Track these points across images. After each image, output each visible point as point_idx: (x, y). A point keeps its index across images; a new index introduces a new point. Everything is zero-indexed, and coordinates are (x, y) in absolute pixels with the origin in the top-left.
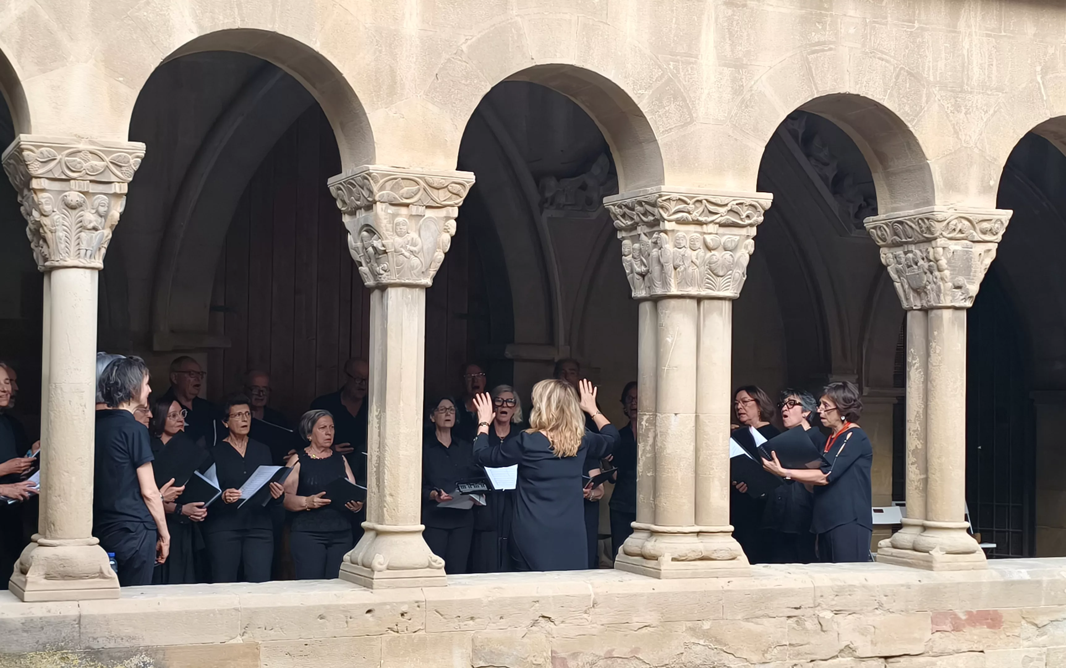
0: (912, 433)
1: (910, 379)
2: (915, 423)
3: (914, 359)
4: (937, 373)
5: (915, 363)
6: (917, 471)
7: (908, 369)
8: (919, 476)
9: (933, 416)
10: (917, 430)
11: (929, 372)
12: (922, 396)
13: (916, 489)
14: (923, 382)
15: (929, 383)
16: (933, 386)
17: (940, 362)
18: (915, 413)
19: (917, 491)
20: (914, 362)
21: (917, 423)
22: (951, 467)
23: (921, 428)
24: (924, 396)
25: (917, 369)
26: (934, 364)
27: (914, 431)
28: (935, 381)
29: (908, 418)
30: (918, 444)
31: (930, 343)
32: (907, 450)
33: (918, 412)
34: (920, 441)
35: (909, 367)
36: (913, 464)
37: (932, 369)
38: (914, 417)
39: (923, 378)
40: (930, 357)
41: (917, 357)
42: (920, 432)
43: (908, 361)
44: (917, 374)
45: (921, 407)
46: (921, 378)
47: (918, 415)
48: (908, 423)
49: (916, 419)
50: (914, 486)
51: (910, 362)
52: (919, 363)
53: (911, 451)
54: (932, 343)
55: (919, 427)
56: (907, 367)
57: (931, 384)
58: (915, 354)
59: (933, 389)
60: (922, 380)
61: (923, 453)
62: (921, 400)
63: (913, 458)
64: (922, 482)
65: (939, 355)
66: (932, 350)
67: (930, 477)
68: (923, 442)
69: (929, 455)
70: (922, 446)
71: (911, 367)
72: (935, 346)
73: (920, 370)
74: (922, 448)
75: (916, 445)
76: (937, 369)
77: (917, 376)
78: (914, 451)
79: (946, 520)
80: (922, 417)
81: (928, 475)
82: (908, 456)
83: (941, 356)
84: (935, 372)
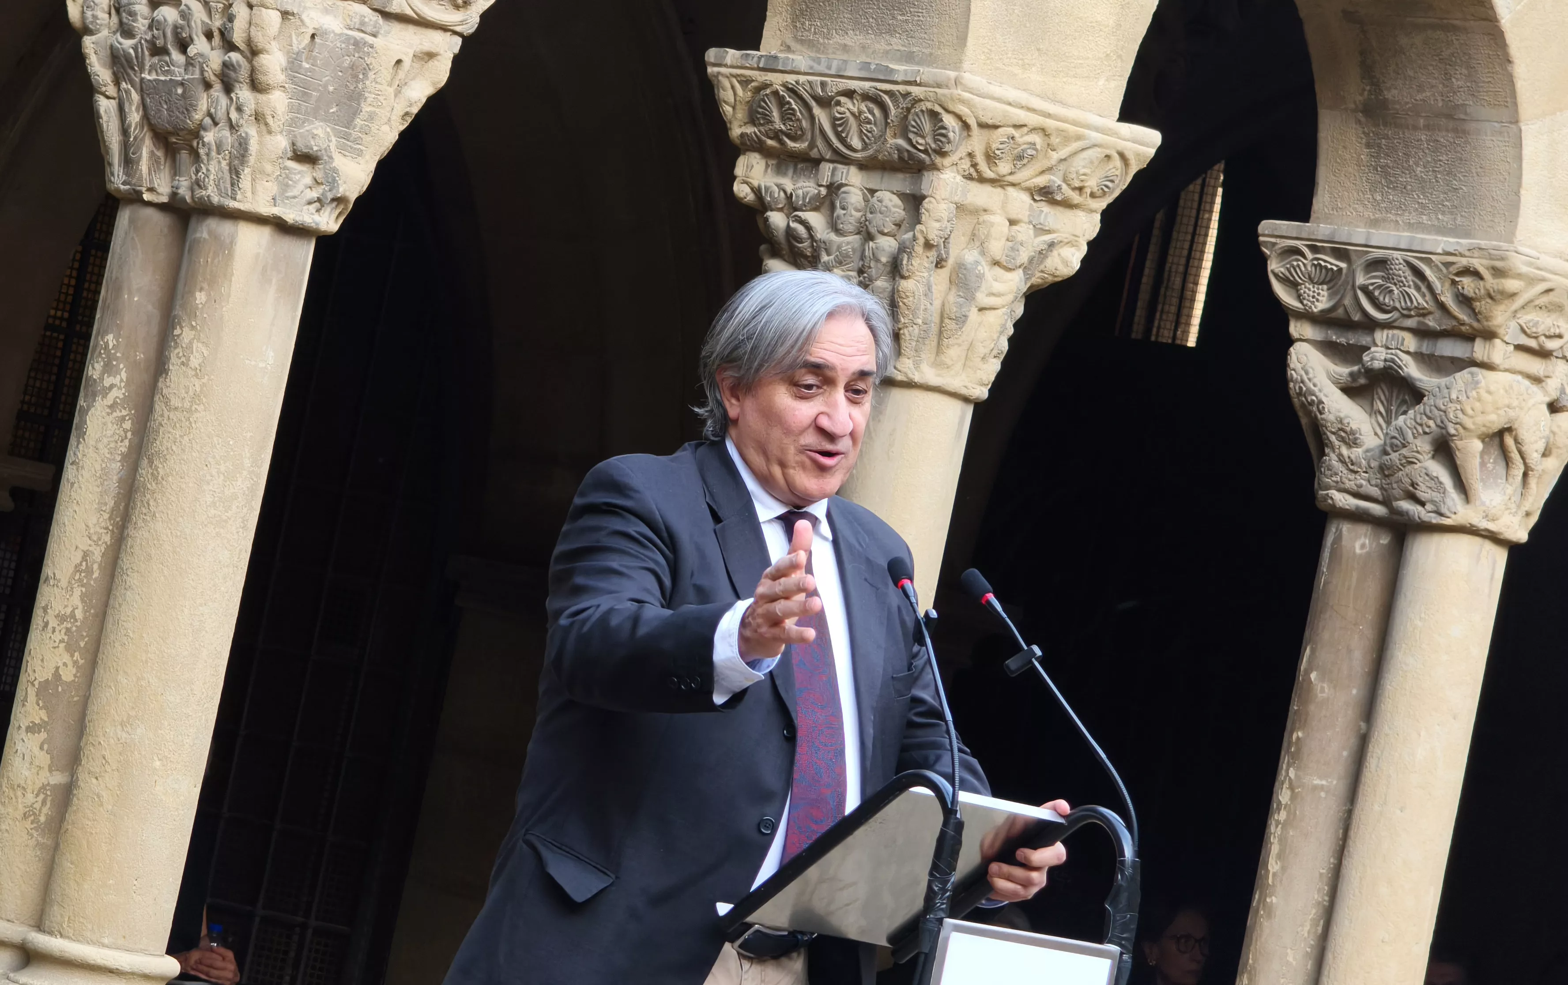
0: (53, 623)
1: (82, 434)
2: (70, 589)
3: (109, 368)
4: (178, 433)
5: (112, 386)
6: (43, 759)
7: (81, 402)
8: (45, 773)
9: (133, 580)
10: (73, 615)
11: (152, 424)
12: (111, 503)
13: (25, 816)
14: (125, 457)
15: (145, 462)
16: (155, 477)
17: (196, 397)
18: (77, 558)
19: (28, 824)
20: (108, 381)
21: (77, 592)
22: (157, 763)
23: (85, 612)
24: (117, 505)
25: (113, 407)
26: (175, 402)
27: (62, 618)
28: (165, 461)
29: (48, 570)
30: (65, 664)
31: (174, 328)
32: (23, 678)
33: (86, 555)
34: (72, 656)
35: (86, 396)
36: (32, 729)
37: (162, 416)
38: (71, 570)
39: (127, 442)
40: (164, 375)
41: (122, 366)
42: (78, 624)
43: (90, 373)
44: (110, 425)
45: (99, 539)
46: (122, 441)
47: (84, 563)
48: (46, 585)
49: (77, 577)
50: (20, 806)
51: (95, 380)
52: (123, 391)
53: (36, 683)
54: (181, 328)
55: (80, 606)
56: (82, 394)
57: (151, 467)
58: (118, 355)
59: (152, 486)
60: (124, 447)
61: (75, 699)
62: (106, 516)
63: (37, 708)
64: (49, 798)
65: (196, 375)
66: (176, 351)
67: (80, 783)
68: (81, 662)
69: (93, 708)
70: (75, 676)
71: (94, 395)
72: (191, 343)
73: (124, 413)
74: (73, 681)
75: (57, 668)
76: (180, 420)
77: (109, 433)
78: (45, 685)
79: (106, 941)
80: (96, 574)
81: (77, 777)
82: (22, 698)
83: (204, 380)
84: (171, 430)
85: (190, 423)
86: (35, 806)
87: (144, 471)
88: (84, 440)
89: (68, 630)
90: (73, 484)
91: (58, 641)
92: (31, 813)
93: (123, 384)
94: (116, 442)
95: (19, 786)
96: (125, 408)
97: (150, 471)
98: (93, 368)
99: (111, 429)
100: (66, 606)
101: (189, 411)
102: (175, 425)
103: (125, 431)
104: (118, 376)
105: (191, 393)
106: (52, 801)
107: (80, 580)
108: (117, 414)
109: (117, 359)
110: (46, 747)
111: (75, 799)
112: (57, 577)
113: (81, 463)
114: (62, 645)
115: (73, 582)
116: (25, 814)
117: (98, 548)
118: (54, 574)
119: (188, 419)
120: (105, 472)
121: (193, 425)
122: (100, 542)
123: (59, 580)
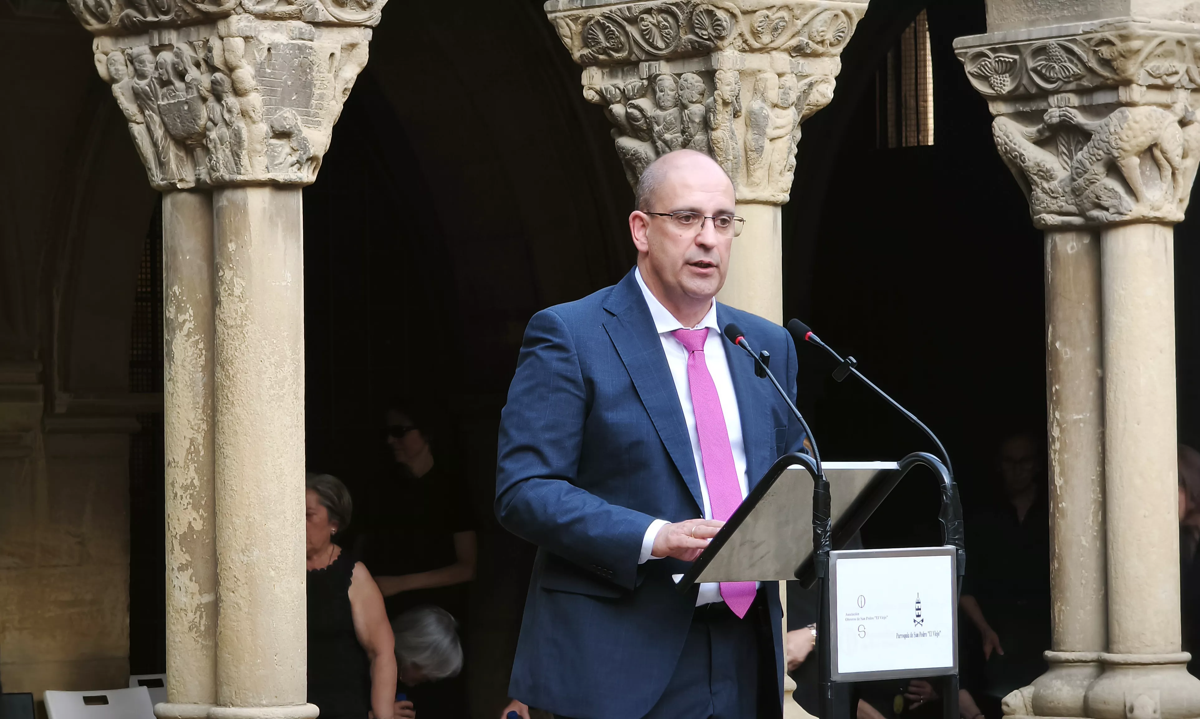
0: (180, 493)
1: (172, 360)
2: (187, 467)
3: (180, 310)
4: (237, 343)
5: (185, 321)
6: (194, 587)
7: (166, 336)
8: (197, 596)
9: (228, 450)
10: (192, 484)
11: (218, 341)
12: (202, 402)
13: (190, 629)
14: (204, 368)
15: (219, 368)
16: (228, 377)
17: (244, 316)
18: (186, 444)
19: (193, 634)
20: (181, 318)
21: (192, 468)
22: (273, 573)
23: (200, 480)
24: (206, 402)
25: (188, 335)
26: (230, 322)
27: (185, 488)
28: (232, 364)
29: (169, 457)
30: (195, 519)
31: (218, 272)
32: (168, 535)
33: (192, 441)
34: (198, 512)
35: (168, 332)
36: (182, 568)
37: (223, 333)
38: (185, 453)
39: (203, 358)
40: (219, 305)
41: (188, 306)
42: (198, 489)
43: (168, 316)
44: (189, 348)
45: (199, 428)
46: (200, 358)
47: (192, 447)
48: (169, 467)
49: (189, 458)
50: (186, 623)
51: (172, 320)
52: (193, 322)
53: (178, 536)
54: (223, 271)
55: (196, 477)
56: (165, 331)
57: (223, 370)
58: (184, 298)
59: (227, 383)
60: (202, 361)
61: (207, 541)
62: (200, 411)
63: (182, 553)
64: (204, 613)
65: (241, 301)
66: (223, 287)
67: (223, 598)
68: (205, 515)
69: (220, 545)
70: (203, 525)
71: (174, 330)
72: (232, 279)
73: (197, 337)
74: (203, 529)
75: (190, 523)
76: (237, 334)
77: (190, 354)
78: (184, 536)
79: (264, 702)
80: (202, 453)
81: (220, 596)
82: (170, 549)
83: (247, 303)
84: (232, 342)
85: (244, 334)
86: (195, 620)
87: (220, 374)
88: (174, 362)
89: (191, 496)
90: (172, 395)
91: (186, 504)
92: (194, 626)
93: (192, 318)
94: (196, 359)
95: (181, 610)
96: (197, 335)
97: (224, 373)
99: (190, 351)
100: (186, 479)
101: (241, 326)
102: (234, 338)
103: (201, 350)
104: (188, 314)
105: (240, 314)
106: (207, 615)
107: (192, 459)
108: (193, 339)
109: (184, 302)
110: (194, 578)
111: (221, 610)
112: (176, 460)
113: (175, 379)
114: (190, 506)
115: (188, 461)
116: (189, 627)
117: (200, 435)
118: (174, 459)
119: (242, 332)
120: (193, 381)
121: (246, 335)
122: (200, 430)
123: (178, 463)
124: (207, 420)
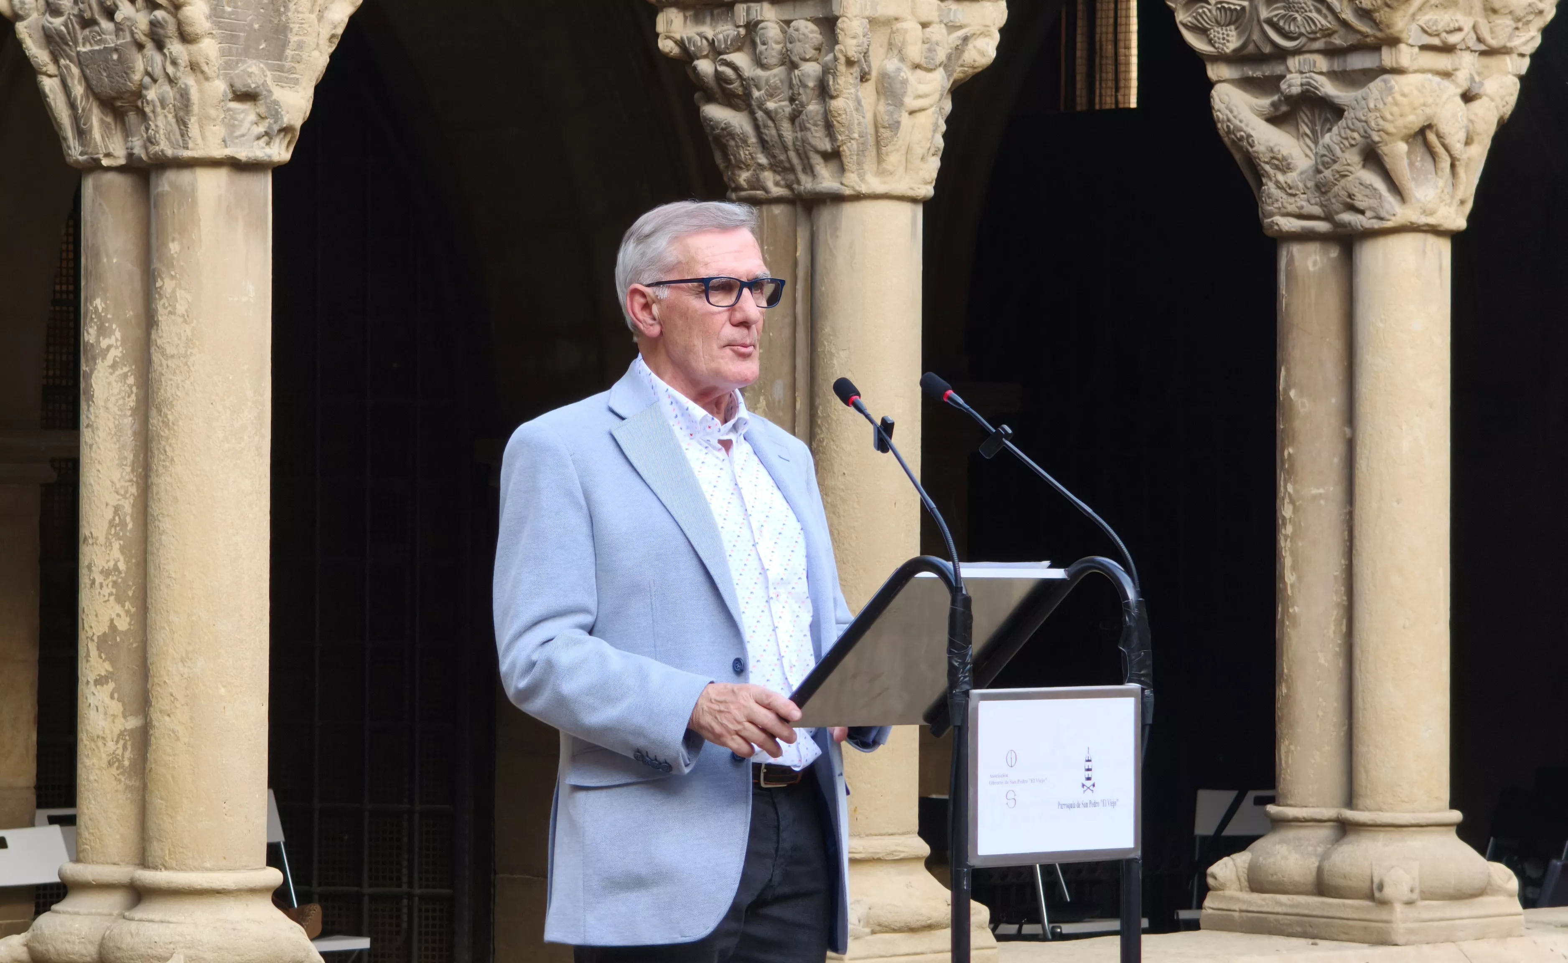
0: (99, 579)
1: (90, 398)
2: (109, 544)
3: (103, 331)
4: (179, 378)
5: (109, 347)
6: (116, 707)
7: (84, 367)
8: (120, 720)
9: (165, 524)
10: (116, 568)
11: (153, 375)
12: (131, 457)
13: (110, 764)
14: (134, 411)
15: (154, 412)
16: (166, 424)
17: (189, 342)
18: (109, 514)
19: (114, 771)
20: (104, 343)
21: (116, 545)
22: (223, 691)
23: (127, 562)
24: (136, 456)
25: (114, 366)
26: (170, 350)
27: (106, 573)
28: (173, 406)
29: (85, 530)
30: (118, 615)
31: (155, 281)
32: (82, 636)
33: (117, 509)
34: (123, 606)
35: (87, 361)
36: (100, 681)
37: (161, 365)
38: (106, 526)
39: (133, 397)
40: (155, 327)
41: (114, 326)
42: (123, 575)
43: (86, 339)
44: (114, 384)
45: (126, 492)
46: (129, 397)
47: (117, 518)
48: (85, 545)
49: (113, 532)
50: (104, 756)
51: (92, 345)
52: (120, 349)
53: (95, 638)
54: (162, 279)
55: (122, 559)
56: (83, 360)
57: (160, 415)
58: (109, 316)
59: (165, 433)
60: (132, 402)
61: (135, 645)
62: (128, 469)
63: (101, 661)
64: (129, 743)
65: (185, 321)
66: (162, 302)
67: (155, 723)
68: (133, 610)
69: (153, 651)
70: (130, 624)
71: (94, 359)
72: (174, 291)
73: (125, 369)
74: (130, 629)
75: (112, 621)
76: (179, 367)
77: (116, 391)
78: (103, 638)
79: (208, 865)
80: (130, 526)
81: (151, 719)
82: (85, 655)
83: (193, 325)
84: (172, 377)
85: (189, 367)
86: (117, 752)
87: (155, 420)
88: (93, 402)
89: (115, 583)
90: (91, 446)
91: (107, 595)
92: (115, 760)
93: (119, 343)
94: (124, 398)
95: (98, 737)
96: (125, 366)
97: (161, 419)
98: (88, 333)
99: (117, 387)
100: (108, 561)
101: (186, 356)
102: (175, 372)
103: (130, 387)
104: (113, 337)
105: (184, 338)
106: (133, 745)
107: (116, 534)
108: (119, 372)
109: (108, 320)
110: (116, 695)
111: (152, 739)
112: (95, 535)
113: (95, 425)
114: (112, 598)
115: (110, 537)
116: (109, 762)
117: (127, 501)
118: (91, 533)
119: (186, 364)
120: (119, 428)
121: (192, 368)
122: (128, 495)
123: (97, 539)
124: (137, 483)
